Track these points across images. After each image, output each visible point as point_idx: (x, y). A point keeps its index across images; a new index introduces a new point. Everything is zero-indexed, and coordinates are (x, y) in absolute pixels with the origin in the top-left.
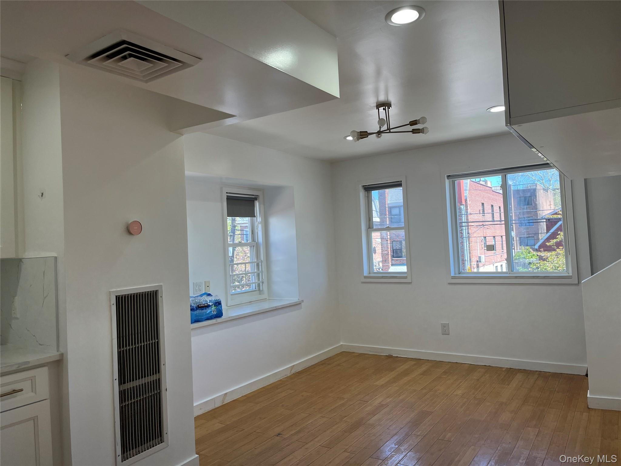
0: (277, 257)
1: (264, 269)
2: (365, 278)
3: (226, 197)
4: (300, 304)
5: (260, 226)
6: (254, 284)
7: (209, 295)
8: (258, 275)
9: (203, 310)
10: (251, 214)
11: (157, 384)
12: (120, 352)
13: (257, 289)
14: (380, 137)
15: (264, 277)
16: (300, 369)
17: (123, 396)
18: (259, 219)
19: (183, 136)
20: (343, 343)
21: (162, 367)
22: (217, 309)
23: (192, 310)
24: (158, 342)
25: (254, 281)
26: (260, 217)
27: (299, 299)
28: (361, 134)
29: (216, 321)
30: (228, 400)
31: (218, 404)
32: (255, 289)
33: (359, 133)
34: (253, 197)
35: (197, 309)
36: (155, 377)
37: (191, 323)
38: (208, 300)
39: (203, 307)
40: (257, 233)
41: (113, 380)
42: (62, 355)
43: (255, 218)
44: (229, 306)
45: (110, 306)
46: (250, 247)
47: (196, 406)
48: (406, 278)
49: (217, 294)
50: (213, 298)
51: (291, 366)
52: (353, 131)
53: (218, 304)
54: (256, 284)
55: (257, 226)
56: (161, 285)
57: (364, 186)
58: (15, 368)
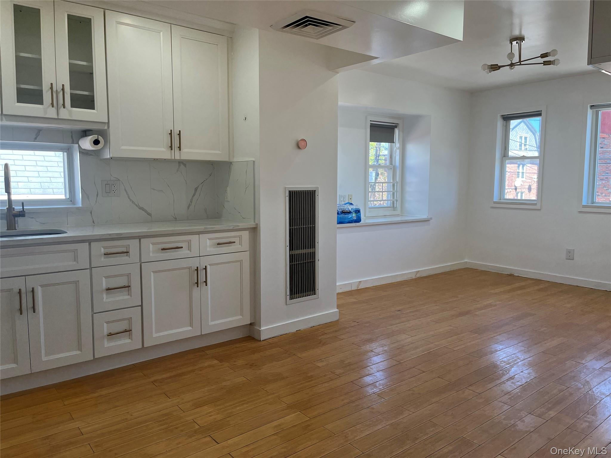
0: (411, 179)
1: (399, 189)
2: (494, 203)
3: (370, 124)
4: (429, 220)
5: (398, 151)
6: (389, 201)
7: (351, 204)
8: (393, 194)
9: (346, 215)
10: (390, 140)
11: (313, 256)
12: (291, 229)
13: (392, 205)
14: (512, 69)
15: (398, 196)
16: (425, 275)
17: (292, 257)
18: (397, 144)
19: (338, 74)
20: (468, 261)
21: (316, 244)
22: (357, 216)
23: (338, 213)
24: (314, 227)
25: (389, 199)
26: (398, 143)
27: (428, 217)
28: (492, 67)
29: (356, 225)
30: (362, 286)
31: (354, 288)
32: (390, 205)
33: (490, 66)
34: (394, 125)
35: (341, 214)
36: (311, 250)
37: (337, 224)
38: (350, 208)
39: (346, 212)
40: (395, 157)
41: (286, 246)
42: (257, 224)
43: (394, 144)
44: (367, 216)
45: (285, 197)
46: (388, 169)
47: (338, 285)
48: (535, 204)
49: (357, 204)
50: (354, 207)
51: (417, 271)
52: (483, 65)
53: (358, 211)
54: (391, 201)
55: (396, 151)
56: (318, 187)
57: (502, 115)
58: (231, 228)
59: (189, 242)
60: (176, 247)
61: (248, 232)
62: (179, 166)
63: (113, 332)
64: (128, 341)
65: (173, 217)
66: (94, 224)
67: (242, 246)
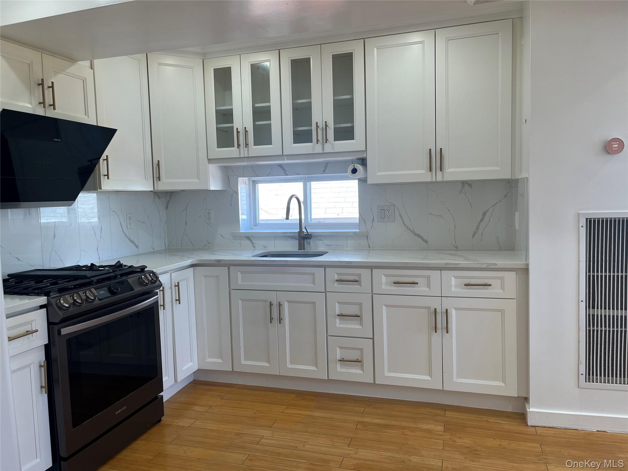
12: (590, 276)
17: (591, 320)
41: (579, 301)
42: (527, 265)
45: (579, 227)
58: (484, 266)
59: (428, 278)
60: (413, 281)
61: (514, 273)
62: (463, 187)
63: (346, 358)
64: (360, 372)
65: (454, 246)
66: (369, 249)
67: (504, 292)
